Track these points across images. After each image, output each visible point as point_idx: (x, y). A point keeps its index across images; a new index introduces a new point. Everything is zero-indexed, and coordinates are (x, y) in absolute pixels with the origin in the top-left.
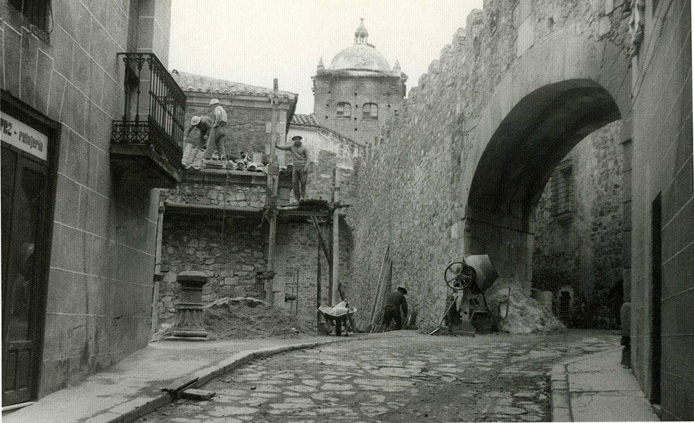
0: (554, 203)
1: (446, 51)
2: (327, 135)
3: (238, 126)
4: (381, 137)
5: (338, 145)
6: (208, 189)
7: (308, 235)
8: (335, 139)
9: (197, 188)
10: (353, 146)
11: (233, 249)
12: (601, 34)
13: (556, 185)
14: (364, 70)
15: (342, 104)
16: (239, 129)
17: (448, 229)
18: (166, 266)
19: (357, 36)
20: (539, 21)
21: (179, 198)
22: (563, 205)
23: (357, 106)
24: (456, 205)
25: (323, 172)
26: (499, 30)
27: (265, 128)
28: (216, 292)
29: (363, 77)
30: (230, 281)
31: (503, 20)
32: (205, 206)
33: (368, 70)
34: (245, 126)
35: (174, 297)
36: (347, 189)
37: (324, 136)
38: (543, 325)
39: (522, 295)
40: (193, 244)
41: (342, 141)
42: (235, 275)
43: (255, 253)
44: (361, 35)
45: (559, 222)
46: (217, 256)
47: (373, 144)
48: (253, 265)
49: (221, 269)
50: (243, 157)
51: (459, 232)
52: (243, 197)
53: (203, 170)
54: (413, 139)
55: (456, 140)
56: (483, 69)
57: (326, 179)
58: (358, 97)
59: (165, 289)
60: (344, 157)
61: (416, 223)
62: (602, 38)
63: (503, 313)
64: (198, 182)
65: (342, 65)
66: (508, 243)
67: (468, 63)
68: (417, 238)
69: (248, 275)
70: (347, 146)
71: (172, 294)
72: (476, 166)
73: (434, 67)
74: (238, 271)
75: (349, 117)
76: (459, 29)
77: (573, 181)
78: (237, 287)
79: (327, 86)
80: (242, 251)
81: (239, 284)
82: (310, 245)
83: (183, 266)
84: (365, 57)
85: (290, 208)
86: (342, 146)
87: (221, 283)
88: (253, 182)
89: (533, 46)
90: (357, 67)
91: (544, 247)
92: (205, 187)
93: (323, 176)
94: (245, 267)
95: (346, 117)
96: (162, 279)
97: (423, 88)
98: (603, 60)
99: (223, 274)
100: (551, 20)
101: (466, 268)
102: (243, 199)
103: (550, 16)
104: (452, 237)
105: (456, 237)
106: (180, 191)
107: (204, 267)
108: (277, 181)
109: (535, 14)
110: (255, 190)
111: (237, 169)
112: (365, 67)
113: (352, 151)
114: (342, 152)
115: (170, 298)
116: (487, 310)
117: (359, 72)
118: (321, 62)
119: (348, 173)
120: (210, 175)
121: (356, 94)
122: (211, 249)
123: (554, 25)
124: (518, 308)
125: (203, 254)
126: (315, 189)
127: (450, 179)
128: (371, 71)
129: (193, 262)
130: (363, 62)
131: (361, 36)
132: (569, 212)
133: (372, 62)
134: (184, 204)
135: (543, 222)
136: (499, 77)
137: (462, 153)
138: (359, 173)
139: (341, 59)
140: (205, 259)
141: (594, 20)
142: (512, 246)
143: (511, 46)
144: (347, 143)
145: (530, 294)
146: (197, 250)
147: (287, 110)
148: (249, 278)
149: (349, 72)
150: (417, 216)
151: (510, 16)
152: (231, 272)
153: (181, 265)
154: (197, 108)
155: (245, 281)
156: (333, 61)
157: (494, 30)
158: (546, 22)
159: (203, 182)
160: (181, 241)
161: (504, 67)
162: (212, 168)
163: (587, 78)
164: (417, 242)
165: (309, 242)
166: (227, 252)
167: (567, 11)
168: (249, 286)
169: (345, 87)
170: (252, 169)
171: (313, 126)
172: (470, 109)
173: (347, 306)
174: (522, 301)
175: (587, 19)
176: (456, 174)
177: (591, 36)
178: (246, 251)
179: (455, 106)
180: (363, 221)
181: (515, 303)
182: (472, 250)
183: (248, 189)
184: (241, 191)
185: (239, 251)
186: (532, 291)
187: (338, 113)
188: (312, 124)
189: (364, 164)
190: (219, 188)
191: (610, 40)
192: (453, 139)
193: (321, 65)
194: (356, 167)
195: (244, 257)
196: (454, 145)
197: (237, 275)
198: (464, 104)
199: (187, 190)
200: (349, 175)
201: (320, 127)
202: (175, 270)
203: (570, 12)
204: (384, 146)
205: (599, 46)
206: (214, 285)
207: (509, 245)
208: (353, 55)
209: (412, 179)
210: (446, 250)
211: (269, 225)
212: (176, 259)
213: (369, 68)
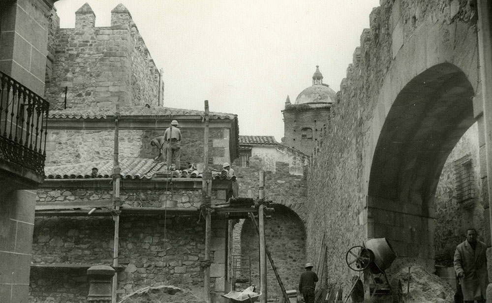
0: (459, 192)
1: (350, 69)
2: (283, 150)
3: (191, 144)
4: (317, 147)
5: (292, 157)
6: (159, 195)
7: (271, 229)
8: (289, 153)
9: (151, 194)
10: (303, 157)
11: (181, 243)
12: (452, 17)
13: (460, 177)
14: (320, 103)
15: (305, 129)
16: (192, 146)
17: (357, 217)
18: (127, 259)
19: (314, 78)
20: (406, 22)
21: (136, 203)
22: (466, 193)
23: (316, 130)
24: (361, 196)
25: (279, 178)
26: (380, 40)
27: (212, 144)
28: (168, 280)
29: (320, 108)
30: (178, 270)
31: (383, 31)
32: (156, 208)
33: (323, 103)
34: (197, 143)
35: (134, 285)
36: (298, 191)
37: (281, 151)
38: (444, 298)
39: (424, 272)
40: (149, 240)
41: (295, 154)
42: (183, 265)
43: (199, 245)
44: (318, 77)
45: (464, 208)
46: (168, 249)
47: (314, 153)
48: (197, 256)
49: (172, 260)
50: (190, 167)
51: (364, 220)
52: (187, 200)
53: (154, 179)
54: (334, 145)
55: (358, 141)
56: (372, 76)
57: (281, 184)
58: (318, 123)
59: (127, 279)
60: (297, 166)
61: (339, 213)
62: (453, 20)
63: (405, 290)
64: (150, 189)
65: (304, 101)
66: (410, 227)
67: (363, 75)
68: (340, 227)
69: (194, 264)
70: (299, 158)
71: (133, 282)
72: (372, 160)
73: (343, 84)
74: (186, 261)
75: (311, 138)
76: (356, 49)
77: (473, 172)
78: (185, 275)
79: (293, 116)
80: (189, 243)
81: (187, 272)
82: (273, 236)
83: (141, 259)
84: (321, 93)
85: (223, 206)
86: (295, 158)
87: (172, 272)
88: (195, 187)
89: (403, 45)
90: (315, 102)
91: (454, 229)
92: (157, 193)
93: (279, 181)
94: (191, 257)
95: (309, 139)
96: (124, 270)
97: (338, 103)
98: (455, 41)
99: (172, 264)
100: (414, 17)
101: (365, 251)
102: (188, 200)
103: (413, 15)
104: (360, 224)
105: (363, 224)
106: (136, 197)
107: (157, 259)
108: (210, 184)
109: (403, 17)
110: (197, 193)
111: (182, 177)
112: (321, 101)
113: (303, 161)
114: (295, 162)
115: (131, 286)
116: (389, 287)
117: (317, 105)
118: (288, 99)
119: (299, 178)
120: (159, 183)
121: (315, 121)
122: (163, 243)
123: (417, 21)
124: (420, 284)
125: (156, 248)
126: (273, 192)
127: (356, 174)
128: (326, 103)
129: (149, 255)
130: (320, 97)
131: (318, 79)
132: (472, 198)
133: (327, 97)
134: (139, 208)
135: (452, 208)
136: (382, 80)
137: (363, 151)
138: (307, 177)
139: (303, 96)
140: (158, 252)
141: (446, 6)
142: (414, 230)
143: (389, 51)
144: (299, 156)
145: (434, 270)
146: (151, 245)
147: (229, 129)
148: (194, 266)
149: (310, 105)
150: (339, 209)
151: (387, 25)
152: (180, 262)
153: (139, 258)
154: (158, 132)
155: (192, 269)
156: (297, 98)
157: (377, 41)
158: (410, 21)
159: (155, 188)
160: (138, 238)
161: (385, 71)
162: (161, 177)
163: (443, 62)
164: (340, 230)
165: (272, 234)
166: (176, 245)
167: (425, 5)
168: (195, 273)
169: (308, 116)
170: (194, 176)
171: (271, 144)
172: (365, 114)
173: (254, 291)
174: (424, 277)
175: (440, 7)
176: (360, 170)
177: (445, 21)
178: (191, 244)
179: (357, 113)
180: (311, 215)
181: (417, 280)
182: (374, 235)
183: (191, 192)
184: (185, 194)
185: (185, 244)
186: (436, 268)
187: (303, 136)
188: (271, 142)
189: (309, 170)
190: (168, 193)
191: (460, 20)
192: (357, 140)
193: (288, 101)
194: (305, 173)
195: (189, 249)
196: (358, 145)
197: (185, 265)
198: (362, 109)
199: (142, 196)
200: (300, 180)
201: (277, 145)
202: (134, 262)
203: (427, 5)
204: (319, 154)
205: (451, 29)
206: (166, 273)
207: (411, 229)
208: (312, 93)
209: (335, 178)
210: (356, 236)
211: (205, 221)
212: (135, 254)
213: (324, 101)
